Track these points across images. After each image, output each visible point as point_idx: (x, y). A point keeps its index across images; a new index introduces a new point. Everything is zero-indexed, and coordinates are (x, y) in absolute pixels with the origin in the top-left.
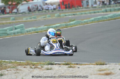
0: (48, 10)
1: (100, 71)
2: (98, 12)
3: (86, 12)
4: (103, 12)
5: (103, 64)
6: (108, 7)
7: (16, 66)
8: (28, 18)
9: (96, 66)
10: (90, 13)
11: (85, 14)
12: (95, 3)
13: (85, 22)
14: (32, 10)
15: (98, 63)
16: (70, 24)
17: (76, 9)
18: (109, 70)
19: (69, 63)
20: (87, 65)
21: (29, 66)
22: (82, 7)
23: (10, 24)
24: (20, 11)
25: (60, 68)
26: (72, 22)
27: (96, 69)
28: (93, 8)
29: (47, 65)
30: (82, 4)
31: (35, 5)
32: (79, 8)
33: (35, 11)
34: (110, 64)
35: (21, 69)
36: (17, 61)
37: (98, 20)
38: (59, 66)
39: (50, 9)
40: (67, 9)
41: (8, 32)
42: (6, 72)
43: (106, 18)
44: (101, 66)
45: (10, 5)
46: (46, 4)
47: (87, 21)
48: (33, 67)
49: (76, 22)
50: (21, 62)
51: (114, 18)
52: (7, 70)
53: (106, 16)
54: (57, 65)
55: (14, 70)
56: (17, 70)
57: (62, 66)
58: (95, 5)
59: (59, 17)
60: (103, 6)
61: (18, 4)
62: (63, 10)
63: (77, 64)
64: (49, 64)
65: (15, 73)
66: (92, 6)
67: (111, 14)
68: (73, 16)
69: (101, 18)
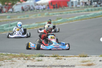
0: (38, 9)
1: (83, 62)
2: (81, 12)
3: (71, 12)
4: (85, 11)
5: (86, 57)
6: (89, 7)
7: (11, 58)
8: (22, 16)
9: (79, 58)
10: (75, 12)
11: (70, 13)
12: (79, 3)
13: (70, 20)
14: (25, 10)
15: (81, 56)
16: (57, 22)
17: (62, 9)
18: (90, 61)
19: (57, 55)
20: (71, 57)
21: (22, 58)
22: (67, 8)
23: (6, 22)
24: (15, 10)
25: (49, 60)
26: (59, 20)
27: (80, 60)
28: (77, 8)
29: (38, 57)
30: (68, 5)
31: (28, 6)
32: (65, 8)
33: (27, 10)
34: (92, 56)
35: (16, 60)
36: (13, 54)
37: (81, 18)
38: (48, 58)
39: (40, 8)
40: (55, 9)
41: (5, 28)
42: (3, 63)
43: (88, 16)
44: (84, 58)
45: (6, 5)
46: (37, 4)
47: (72, 20)
48: (26, 59)
49: (62, 20)
50: (16, 54)
51: (95, 17)
52: (4, 62)
53: (88, 15)
54: (46, 57)
55: (10, 61)
56: (13, 61)
57: (51, 58)
58: (78, 6)
59: (48, 16)
60: (85, 6)
61: (13, 4)
62: (51, 10)
63: (63, 56)
64: (40, 56)
65: (11, 64)
66: (76, 6)
67: (92, 13)
68: (60, 15)
69: (83, 17)
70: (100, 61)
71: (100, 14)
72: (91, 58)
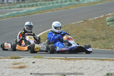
1: (15, 64)
2: (14, 8)
3: (2, 8)
4: (18, 8)
5: (18, 58)
6: (22, 3)
9: (11, 60)
10: (6, 8)
15: (12, 57)
18: (23, 63)
20: (2, 59)
27: (11, 62)
28: (8, 3)
37: (13, 15)
43: (21, 13)
44: (15, 59)
47: (3, 17)
53: (21, 12)
60: (18, 2)
67: (25, 10)
69: (16, 13)
70: (34, 63)
71: (33, 11)
72: (24, 60)
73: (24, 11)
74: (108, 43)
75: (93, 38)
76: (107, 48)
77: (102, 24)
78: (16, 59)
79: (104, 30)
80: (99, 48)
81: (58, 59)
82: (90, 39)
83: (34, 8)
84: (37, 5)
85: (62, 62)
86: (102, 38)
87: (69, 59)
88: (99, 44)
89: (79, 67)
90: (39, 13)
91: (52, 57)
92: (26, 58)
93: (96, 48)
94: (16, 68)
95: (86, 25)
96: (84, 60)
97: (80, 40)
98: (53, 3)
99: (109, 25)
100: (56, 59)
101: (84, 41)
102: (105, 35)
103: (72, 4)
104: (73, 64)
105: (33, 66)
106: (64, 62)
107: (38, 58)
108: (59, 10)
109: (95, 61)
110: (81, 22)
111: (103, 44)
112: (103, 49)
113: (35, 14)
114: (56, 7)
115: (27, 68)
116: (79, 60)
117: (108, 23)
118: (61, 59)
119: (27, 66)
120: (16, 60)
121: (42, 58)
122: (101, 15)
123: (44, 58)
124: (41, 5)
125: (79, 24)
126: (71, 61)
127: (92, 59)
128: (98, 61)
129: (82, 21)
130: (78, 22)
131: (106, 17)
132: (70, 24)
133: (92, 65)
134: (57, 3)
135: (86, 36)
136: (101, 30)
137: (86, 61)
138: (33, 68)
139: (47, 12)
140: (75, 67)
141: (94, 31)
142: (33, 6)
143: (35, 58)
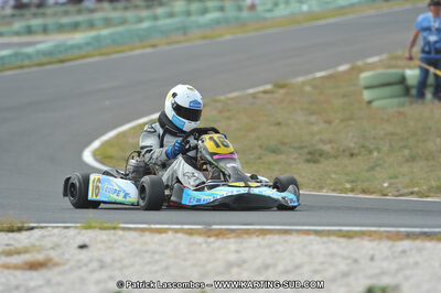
1: (9, 254)
4: (17, 34)
5: (20, 230)
6: (35, 16)
18: (40, 249)
34: (46, 227)
43: (29, 56)
44: (11, 235)
53: (29, 50)
60: (17, 12)
67: (47, 43)
69: (10, 56)
70: (82, 247)
71: (79, 47)
72: (44, 237)
73: (41, 47)
74: (368, 171)
75: (310, 153)
76: (364, 192)
77: (344, 96)
78: (13, 231)
79: (351, 119)
80: (334, 190)
81: (176, 231)
82: (300, 154)
83: (79, 37)
84: (91, 25)
85: (194, 244)
86: (344, 151)
87: (220, 234)
88: (333, 176)
89: (259, 262)
90: (101, 55)
91: (153, 226)
92: (53, 227)
93: (321, 188)
94: (16, 267)
95: (282, 101)
96: (276, 238)
97: (260, 158)
98: (156, 18)
99: (370, 102)
100: (170, 233)
101: (277, 163)
102: (355, 140)
103: (226, 21)
104: (237, 252)
105: (79, 261)
106: (200, 244)
107: (101, 229)
108: (179, 42)
109: (318, 238)
110: (261, 89)
111: (347, 174)
112: (350, 195)
113: (83, 57)
114: (165, 33)
115: (56, 270)
116: (258, 236)
117: (367, 95)
118: (190, 233)
119: (57, 259)
120: (14, 239)
121: (114, 228)
122: (340, 64)
123: (124, 229)
124: (108, 23)
125: (254, 96)
126: (225, 240)
127: (307, 232)
128: (333, 238)
129: (269, 87)
130: (251, 91)
131: (361, 70)
132: (222, 98)
133: (310, 255)
134: (171, 15)
135: (284, 144)
136: (342, 121)
137: (286, 241)
138: (80, 268)
139: (131, 50)
140: (244, 262)
141: (312, 124)
142: (75, 27)
143: (86, 228)
